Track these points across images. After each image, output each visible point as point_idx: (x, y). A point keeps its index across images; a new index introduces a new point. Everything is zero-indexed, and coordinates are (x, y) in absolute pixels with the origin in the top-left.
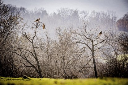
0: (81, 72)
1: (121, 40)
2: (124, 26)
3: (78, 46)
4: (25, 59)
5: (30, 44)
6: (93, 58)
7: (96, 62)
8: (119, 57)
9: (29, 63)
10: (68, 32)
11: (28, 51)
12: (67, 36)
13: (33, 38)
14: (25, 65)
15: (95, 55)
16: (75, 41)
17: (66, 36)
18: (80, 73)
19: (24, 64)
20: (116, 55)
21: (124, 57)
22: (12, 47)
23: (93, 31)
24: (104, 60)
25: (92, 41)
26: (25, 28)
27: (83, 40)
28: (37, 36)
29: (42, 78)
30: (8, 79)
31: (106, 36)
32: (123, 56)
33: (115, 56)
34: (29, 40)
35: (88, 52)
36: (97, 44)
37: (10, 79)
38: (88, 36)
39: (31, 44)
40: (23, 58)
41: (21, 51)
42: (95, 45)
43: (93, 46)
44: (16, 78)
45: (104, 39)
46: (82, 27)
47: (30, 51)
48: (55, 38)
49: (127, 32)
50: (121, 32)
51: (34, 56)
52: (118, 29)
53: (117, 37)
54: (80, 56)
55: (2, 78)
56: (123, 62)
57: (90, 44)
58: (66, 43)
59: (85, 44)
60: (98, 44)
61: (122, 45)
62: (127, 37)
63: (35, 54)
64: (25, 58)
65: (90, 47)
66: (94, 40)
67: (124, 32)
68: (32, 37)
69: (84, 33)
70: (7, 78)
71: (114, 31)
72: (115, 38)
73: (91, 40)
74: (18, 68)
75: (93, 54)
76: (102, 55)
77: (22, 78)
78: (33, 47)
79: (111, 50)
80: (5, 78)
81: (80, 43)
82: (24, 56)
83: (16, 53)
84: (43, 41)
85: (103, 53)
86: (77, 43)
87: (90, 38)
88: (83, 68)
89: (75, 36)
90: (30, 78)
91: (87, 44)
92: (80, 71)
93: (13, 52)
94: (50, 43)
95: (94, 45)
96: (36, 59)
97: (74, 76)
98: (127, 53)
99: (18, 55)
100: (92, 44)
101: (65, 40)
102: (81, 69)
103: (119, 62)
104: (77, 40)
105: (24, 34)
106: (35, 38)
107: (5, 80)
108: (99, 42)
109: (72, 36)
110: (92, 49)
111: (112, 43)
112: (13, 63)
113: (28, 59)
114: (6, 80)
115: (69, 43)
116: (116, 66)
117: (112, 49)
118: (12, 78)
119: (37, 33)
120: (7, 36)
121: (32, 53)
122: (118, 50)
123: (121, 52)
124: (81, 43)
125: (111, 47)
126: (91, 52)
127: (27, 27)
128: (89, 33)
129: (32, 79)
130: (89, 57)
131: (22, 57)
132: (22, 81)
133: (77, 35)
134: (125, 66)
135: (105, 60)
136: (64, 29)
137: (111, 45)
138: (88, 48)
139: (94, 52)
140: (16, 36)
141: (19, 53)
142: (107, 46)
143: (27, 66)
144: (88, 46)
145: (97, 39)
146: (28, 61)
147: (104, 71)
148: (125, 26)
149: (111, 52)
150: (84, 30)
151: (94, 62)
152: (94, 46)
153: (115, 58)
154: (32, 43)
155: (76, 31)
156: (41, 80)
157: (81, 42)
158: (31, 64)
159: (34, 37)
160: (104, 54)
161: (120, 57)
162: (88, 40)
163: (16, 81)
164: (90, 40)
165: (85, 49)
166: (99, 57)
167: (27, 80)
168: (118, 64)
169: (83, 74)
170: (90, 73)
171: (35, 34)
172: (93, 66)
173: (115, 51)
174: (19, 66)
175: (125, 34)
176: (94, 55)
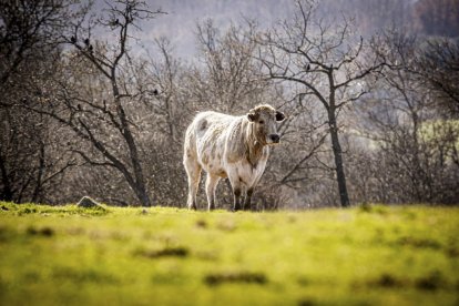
0: (290, 183)
1: (434, 68)
2: (444, 16)
3: (279, 89)
4: (86, 137)
5: (102, 82)
6: (334, 132)
7: (344, 148)
8: (424, 128)
9: (102, 150)
10: (241, 37)
11: (99, 107)
12: (237, 54)
13: (116, 62)
14: (85, 157)
15: (338, 122)
16: (265, 70)
17: (233, 52)
18: (284, 187)
19: (82, 154)
20: (415, 124)
21: (441, 130)
22: (39, 93)
23: (332, 34)
24: (372, 142)
25: (329, 71)
26: (85, 25)
27: (294, 70)
28: (129, 53)
29: (150, 205)
30: (28, 211)
31: (378, 53)
32: (440, 127)
33: (413, 124)
34: (99, 67)
35: (314, 112)
36: (345, 84)
37: (35, 211)
38: (312, 53)
39: (108, 80)
40: (80, 134)
41: (70, 107)
42: (338, 86)
43: (333, 88)
44: (56, 208)
45: (372, 65)
46: (293, 22)
47: (104, 110)
48: (195, 60)
49: (452, 36)
50: (431, 38)
51: (117, 126)
52: (421, 27)
53: (418, 56)
54: (284, 127)
55: (4, 208)
56: (441, 148)
57: (322, 84)
58: (234, 80)
59: (304, 82)
60: (350, 84)
61: (438, 85)
62: (453, 57)
63: (123, 120)
64: (87, 134)
65: (322, 94)
66: (337, 69)
67: (443, 39)
68: (110, 56)
69: (299, 44)
70: (23, 207)
71: (407, 36)
72: (410, 61)
73: (324, 67)
74: (62, 171)
75: (332, 120)
76: (364, 122)
77: (75, 207)
78: (116, 92)
79: (396, 105)
80: (17, 206)
81: (286, 78)
82: (83, 125)
83: (55, 116)
84: (150, 69)
85: (366, 115)
86: (275, 80)
87: (320, 61)
88: (297, 168)
89: (266, 53)
90: (104, 206)
91: (309, 82)
92: (284, 181)
93: (41, 113)
94: (176, 78)
95: (335, 84)
96: (127, 136)
97: (263, 198)
98: (455, 114)
99: (62, 121)
100: (327, 82)
101: (232, 70)
102: (290, 175)
103: (424, 146)
104: (275, 69)
105: (83, 45)
106: (122, 62)
107: (16, 213)
108: (353, 76)
109: (255, 53)
110: (328, 101)
111: (402, 80)
112: (42, 151)
113: (95, 137)
114: (20, 214)
115: (245, 80)
116: (416, 160)
117: (399, 101)
118: (41, 207)
119: (129, 43)
120: (19, 53)
121: (112, 116)
122: (421, 105)
123: (433, 112)
124: (290, 79)
125: (398, 92)
126: (325, 111)
127: (95, 19)
128: (318, 43)
129: (111, 208)
130: (319, 130)
131: (76, 130)
132: (77, 215)
133: (275, 49)
134: (448, 161)
135: (375, 139)
136: (228, 26)
137: (398, 87)
138: (314, 96)
139: (337, 110)
140: (54, 52)
141: (66, 116)
142: (384, 90)
143: (93, 164)
144: (313, 88)
145: (347, 65)
146: (98, 145)
147: (373, 180)
148: (448, 15)
149: (398, 112)
150: (298, 32)
151: (336, 149)
152: (337, 92)
153: (411, 132)
154: (113, 78)
155: (272, 37)
156: (144, 212)
157: (289, 74)
158: (107, 154)
159: (118, 58)
160: (373, 118)
161: (430, 131)
162: (313, 66)
163: (54, 215)
164: (320, 68)
165: (304, 102)
166: (353, 131)
167: (93, 214)
168: (421, 156)
169: (296, 193)
170: (323, 186)
171: (123, 45)
172: (333, 163)
173: (411, 108)
174: (63, 162)
175: (446, 45)
176: (335, 123)
